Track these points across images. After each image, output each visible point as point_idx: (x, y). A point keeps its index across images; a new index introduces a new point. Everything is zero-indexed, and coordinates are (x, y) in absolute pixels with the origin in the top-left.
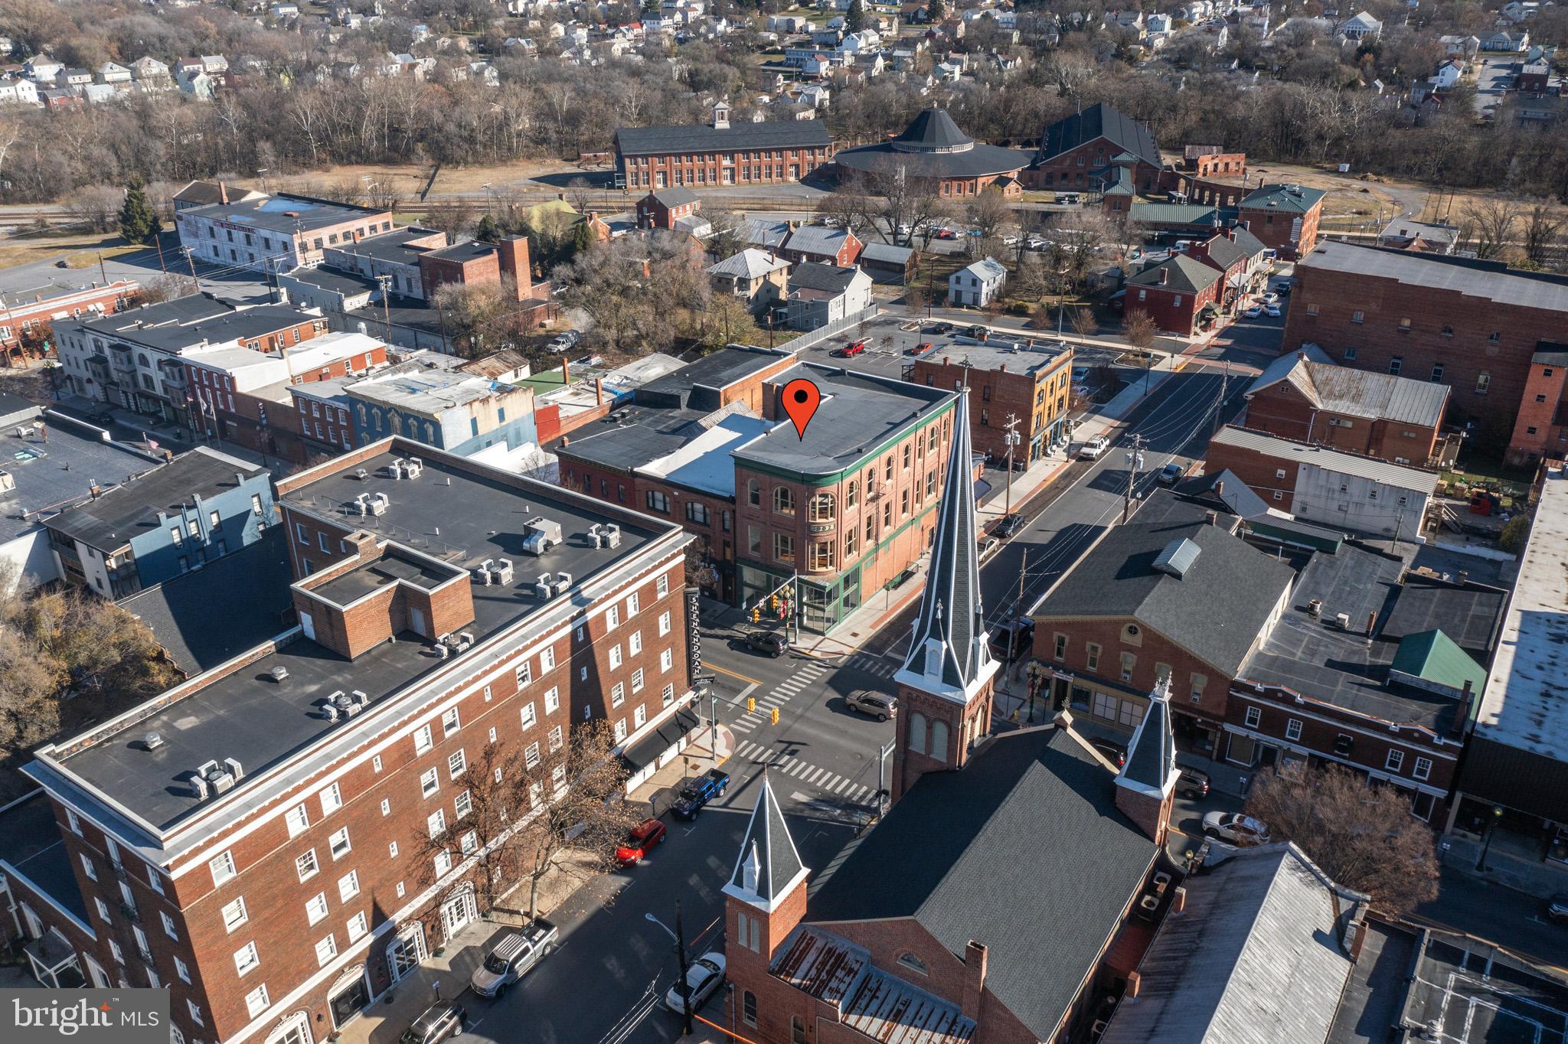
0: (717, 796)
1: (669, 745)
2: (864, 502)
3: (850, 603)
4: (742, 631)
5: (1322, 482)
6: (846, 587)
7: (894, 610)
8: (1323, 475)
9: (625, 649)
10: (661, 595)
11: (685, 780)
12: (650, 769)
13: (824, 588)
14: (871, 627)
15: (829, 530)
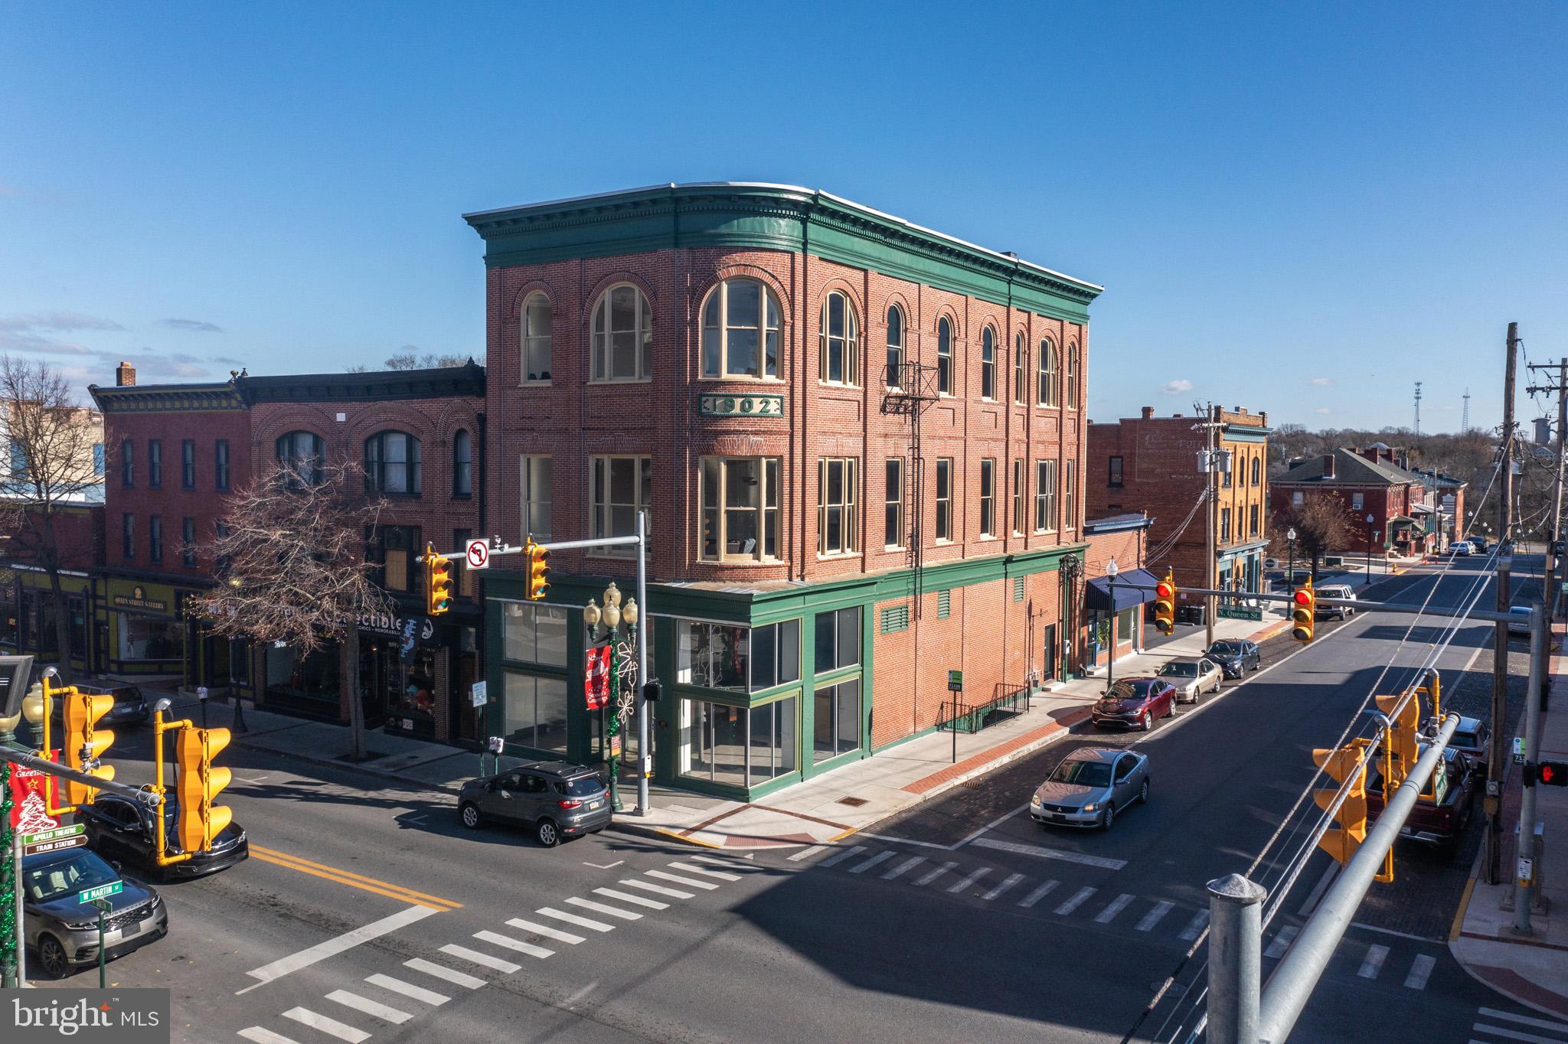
2: (875, 399)
7: (975, 763)
14: (906, 789)
15: (764, 415)
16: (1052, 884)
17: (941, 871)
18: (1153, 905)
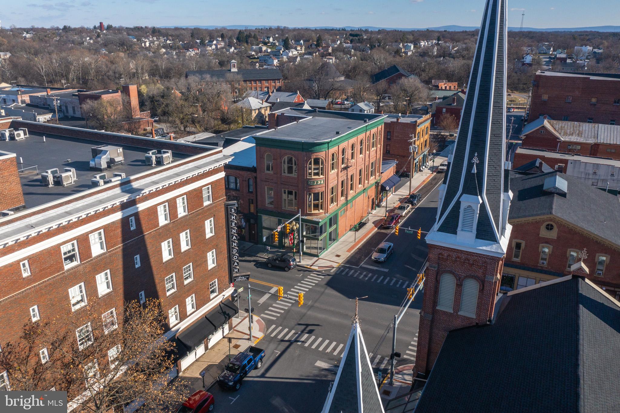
0: (256, 368)
1: (216, 329)
2: (340, 170)
3: (333, 238)
4: (264, 257)
5: (582, 170)
6: (330, 226)
7: (359, 242)
8: (583, 165)
9: (177, 244)
10: (206, 203)
11: (229, 357)
12: (200, 350)
13: (318, 223)
14: (347, 251)
15: (321, 184)
16: (376, 275)
17: (358, 273)
18: (393, 279)
